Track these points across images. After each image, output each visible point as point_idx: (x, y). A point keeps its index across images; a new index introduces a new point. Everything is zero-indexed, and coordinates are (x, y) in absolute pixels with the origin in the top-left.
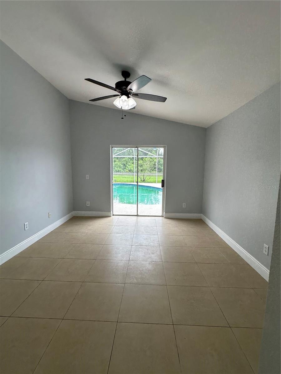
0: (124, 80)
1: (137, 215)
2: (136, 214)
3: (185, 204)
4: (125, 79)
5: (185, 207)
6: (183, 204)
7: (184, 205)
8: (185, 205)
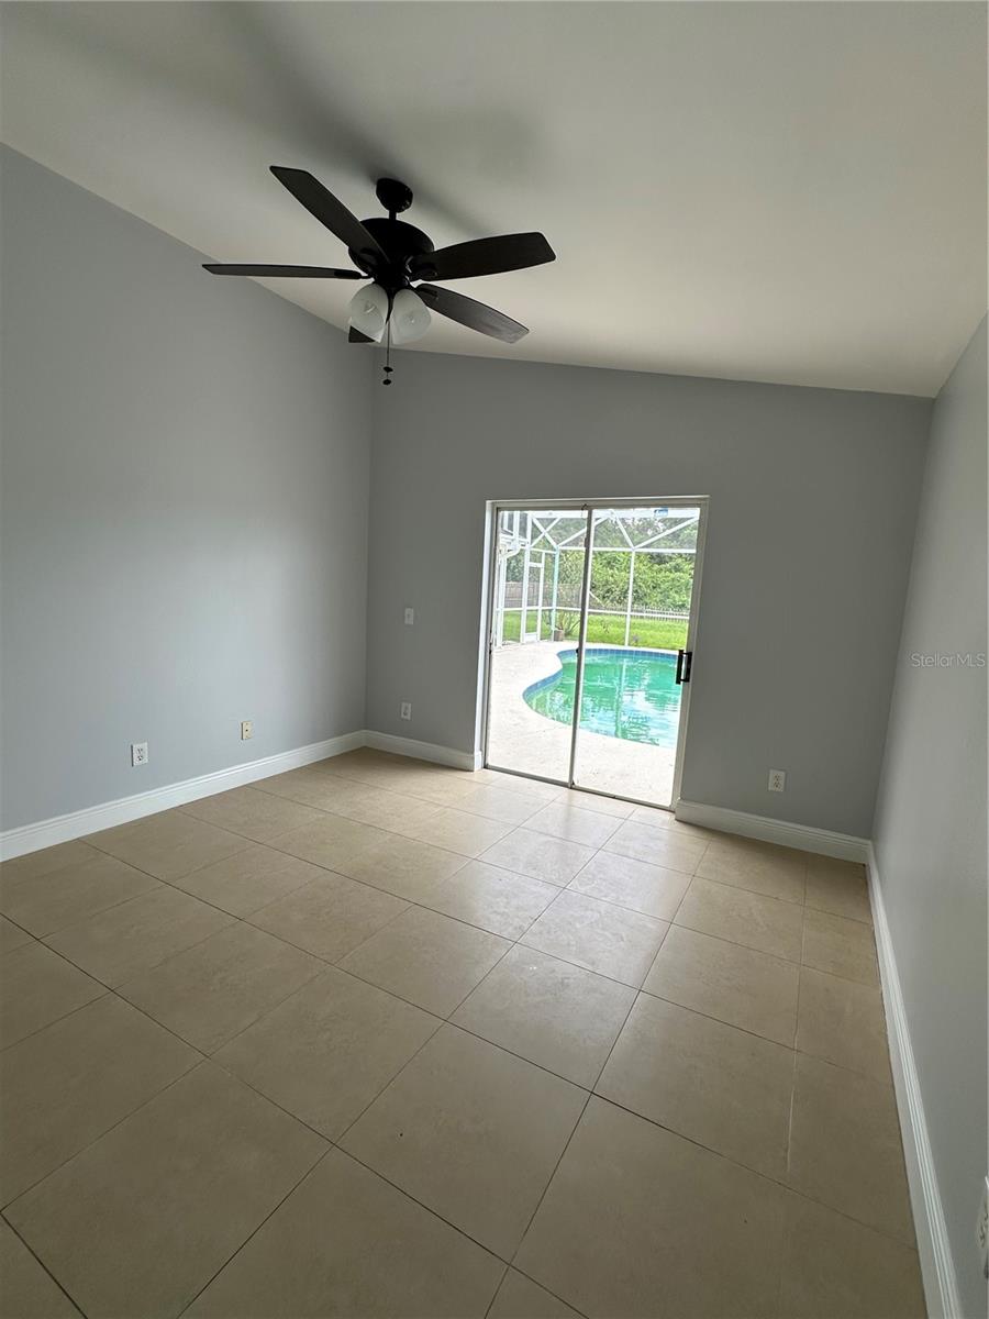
0: (387, 217)
1: (571, 786)
2: (566, 780)
3: (782, 774)
4: (393, 215)
5: (781, 789)
6: (773, 774)
7: (775, 780)
8: (782, 782)
